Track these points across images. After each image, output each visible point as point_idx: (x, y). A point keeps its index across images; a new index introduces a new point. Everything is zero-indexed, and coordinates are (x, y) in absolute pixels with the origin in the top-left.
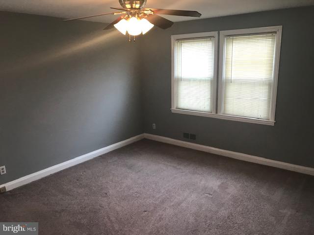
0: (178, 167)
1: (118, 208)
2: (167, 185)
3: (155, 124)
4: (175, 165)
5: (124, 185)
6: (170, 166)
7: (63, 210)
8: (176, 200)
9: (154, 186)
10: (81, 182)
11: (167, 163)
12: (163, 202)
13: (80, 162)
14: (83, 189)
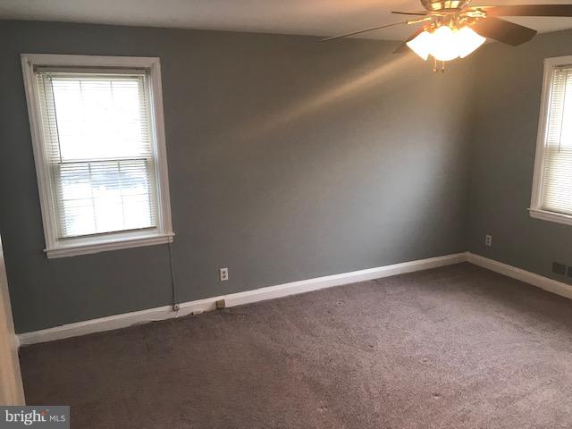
0: (527, 330)
1: (387, 377)
2: (494, 358)
3: (490, 237)
4: (521, 324)
5: (407, 338)
6: (510, 323)
7: (297, 355)
8: (506, 390)
9: (464, 353)
10: (334, 317)
11: (504, 316)
12: (477, 387)
13: (340, 284)
14: (335, 330)
